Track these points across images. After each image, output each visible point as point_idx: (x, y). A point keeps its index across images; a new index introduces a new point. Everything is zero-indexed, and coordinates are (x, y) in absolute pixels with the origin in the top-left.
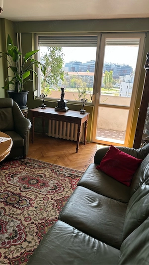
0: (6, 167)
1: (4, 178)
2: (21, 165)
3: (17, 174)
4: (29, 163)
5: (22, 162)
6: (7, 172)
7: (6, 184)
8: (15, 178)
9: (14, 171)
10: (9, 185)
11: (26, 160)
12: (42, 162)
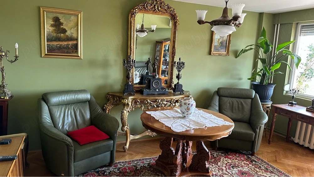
0: (230, 157)
1: (224, 165)
2: (247, 160)
3: (238, 167)
4: (256, 162)
5: (249, 158)
6: (230, 161)
7: (224, 171)
8: (235, 169)
9: (237, 163)
10: (226, 173)
11: (253, 158)
12: (271, 166)
